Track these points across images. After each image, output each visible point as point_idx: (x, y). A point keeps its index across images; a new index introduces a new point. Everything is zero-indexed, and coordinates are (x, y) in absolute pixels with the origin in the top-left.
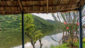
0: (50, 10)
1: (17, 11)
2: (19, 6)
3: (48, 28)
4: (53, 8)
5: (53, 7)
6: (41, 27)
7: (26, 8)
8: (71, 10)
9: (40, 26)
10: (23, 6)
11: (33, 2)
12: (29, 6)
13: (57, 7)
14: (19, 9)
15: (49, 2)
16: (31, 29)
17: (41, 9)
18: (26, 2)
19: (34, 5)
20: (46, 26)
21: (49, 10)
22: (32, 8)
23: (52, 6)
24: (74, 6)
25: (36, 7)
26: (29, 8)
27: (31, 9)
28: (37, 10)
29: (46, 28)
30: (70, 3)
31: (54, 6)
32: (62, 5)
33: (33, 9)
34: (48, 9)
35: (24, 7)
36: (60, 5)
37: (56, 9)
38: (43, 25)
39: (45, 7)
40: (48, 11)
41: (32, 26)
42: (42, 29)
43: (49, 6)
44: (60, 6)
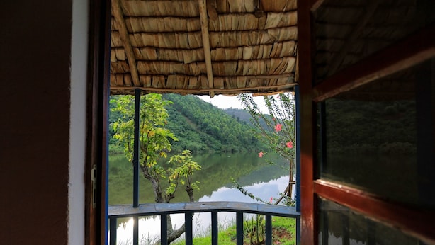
0: (219, 88)
1: (123, 86)
2: (129, 74)
3: (233, 151)
4: (225, 83)
5: (227, 80)
6: (199, 146)
7: (148, 79)
8: (278, 89)
9: (193, 140)
10: (139, 74)
11: (171, 66)
12: (158, 75)
13: (238, 79)
14: (127, 80)
15: (214, 67)
16: (157, 148)
17: (193, 82)
18: (151, 65)
19: (174, 74)
20: (225, 142)
21: (214, 87)
22: (166, 81)
23: (223, 77)
24: (285, 79)
25: (178, 77)
26: (156, 80)
27: (164, 84)
28: (180, 85)
29: (223, 147)
30: (270, 73)
31: (229, 76)
32: (250, 75)
33: (170, 83)
34: (211, 85)
35: (142, 78)
36: (246, 75)
37: (234, 86)
38: (209, 132)
39: (204, 80)
40: (212, 91)
41: (160, 136)
42: (205, 152)
43: (215, 76)
44: (246, 78)
